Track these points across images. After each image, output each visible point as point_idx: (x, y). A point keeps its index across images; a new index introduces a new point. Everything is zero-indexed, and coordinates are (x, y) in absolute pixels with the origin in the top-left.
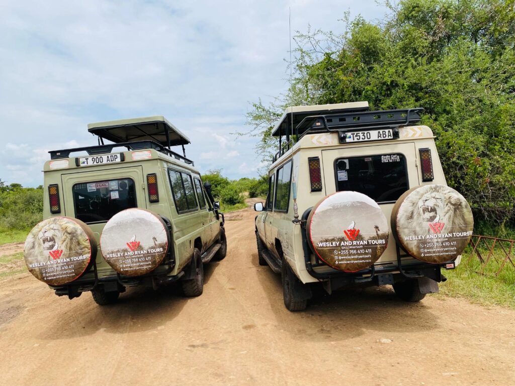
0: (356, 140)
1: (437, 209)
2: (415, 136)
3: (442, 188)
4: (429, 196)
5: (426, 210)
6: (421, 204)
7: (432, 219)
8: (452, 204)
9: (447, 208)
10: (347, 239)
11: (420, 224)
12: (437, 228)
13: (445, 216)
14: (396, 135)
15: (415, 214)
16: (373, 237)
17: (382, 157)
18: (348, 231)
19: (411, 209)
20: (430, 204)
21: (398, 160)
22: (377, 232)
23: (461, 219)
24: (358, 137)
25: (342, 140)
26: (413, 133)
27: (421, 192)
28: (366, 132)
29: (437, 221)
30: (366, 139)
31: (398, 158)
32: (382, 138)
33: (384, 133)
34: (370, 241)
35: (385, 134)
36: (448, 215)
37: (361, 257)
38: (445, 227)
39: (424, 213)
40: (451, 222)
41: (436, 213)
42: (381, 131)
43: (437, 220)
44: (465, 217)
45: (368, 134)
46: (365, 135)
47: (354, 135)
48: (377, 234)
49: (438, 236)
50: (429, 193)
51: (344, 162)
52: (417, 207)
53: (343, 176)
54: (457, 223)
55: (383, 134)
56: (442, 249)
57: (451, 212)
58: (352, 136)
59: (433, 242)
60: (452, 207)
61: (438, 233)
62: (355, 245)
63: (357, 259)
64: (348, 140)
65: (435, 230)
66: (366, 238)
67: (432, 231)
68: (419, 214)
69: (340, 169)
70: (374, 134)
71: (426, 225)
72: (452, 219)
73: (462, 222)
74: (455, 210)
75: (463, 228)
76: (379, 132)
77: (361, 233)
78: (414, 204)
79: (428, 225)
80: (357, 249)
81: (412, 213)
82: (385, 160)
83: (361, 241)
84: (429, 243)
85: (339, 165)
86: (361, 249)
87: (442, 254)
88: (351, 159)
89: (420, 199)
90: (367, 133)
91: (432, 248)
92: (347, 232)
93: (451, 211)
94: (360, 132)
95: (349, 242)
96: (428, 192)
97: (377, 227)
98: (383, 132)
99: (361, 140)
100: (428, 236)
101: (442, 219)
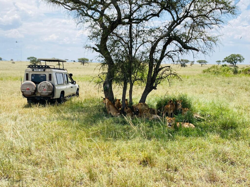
0: (36, 71)
1: (45, 86)
5: (43, 86)
6: (42, 85)
7: (44, 88)
11: (41, 89)
12: (45, 90)
14: (44, 71)
16: (32, 90)
19: (40, 86)
21: (45, 76)
25: (33, 71)
28: (38, 69)
30: (38, 71)
33: (42, 70)
40: (47, 89)
43: (45, 88)
53: (33, 78)
59: (44, 92)
62: (28, 91)
64: (34, 71)
70: (40, 70)
71: (43, 89)
74: (48, 87)
77: (30, 89)
83: (30, 91)
85: (32, 75)
88: (35, 74)
91: (43, 94)
97: (33, 88)
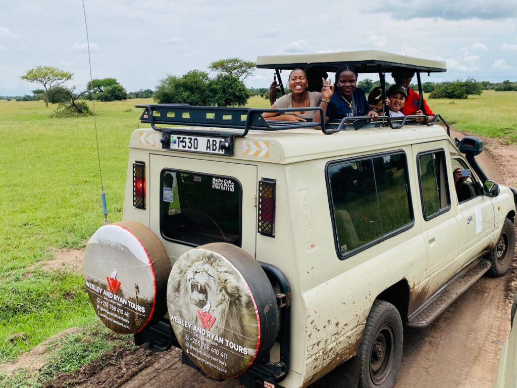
0: (181, 148)
1: (209, 292)
2: (259, 156)
3: (217, 261)
4: (200, 267)
5: (195, 287)
7: (201, 304)
8: (227, 293)
9: (220, 297)
10: (109, 289)
11: (187, 305)
12: (208, 321)
13: (217, 306)
14: (230, 151)
15: (182, 286)
16: (133, 299)
17: (214, 179)
18: (111, 279)
19: (178, 278)
20: (201, 280)
21: (232, 189)
22: (137, 294)
23: (237, 322)
24: (184, 144)
26: (257, 149)
27: (192, 257)
28: (193, 138)
29: (207, 311)
30: (192, 149)
31: (233, 186)
32: (212, 151)
33: (215, 143)
34: (129, 302)
35: (215, 145)
36: (221, 307)
37: (119, 318)
38: (215, 324)
39: (193, 291)
40: (224, 321)
41: (206, 297)
42: (211, 139)
43: (207, 308)
44: (244, 322)
45: (196, 141)
46: (192, 142)
47: (180, 140)
48: (137, 297)
49: (206, 334)
50: (201, 262)
51: (170, 175)
52: (185, 278)
53: (169, 195)
54: (231, 327)
55: (213, 145)
56: (209, 356)
57: (225, 306)
58: (177, 140)
59: (199, 339)
60: (227, 297)
61: (207, 328)
62: (115, 301)
63: (116, 319)
65: (204, 322)
66: (127, 297)
67: (200, 322)
68: (186, 289)
69: (166, 184)
70: (202, 143)
71: (194, 309)
72: (226, 317)
73: (238, 327)
74: (232, 304)
75: (239, 338)
76: (209, 141)
77: (122, 287)
78: (181, 271)
79: (197, 311)
80: (117, 307)
81: (179, 284)
82: (216, 184)
83: (121, 298)
84: (195, 338)
86: (120, 308)
87: (208, 363)
89: (190, 267)
90: (195, 139)
91: (198, 347)
92: (109, 280)
93: (226, 304)
94: (187, 137)
95: (111, 294)
96: (199, 261)
97: (137, 287)
98: (213, 141)
99: (187, 149)
100: (195, 327)
101: (213, 311)
